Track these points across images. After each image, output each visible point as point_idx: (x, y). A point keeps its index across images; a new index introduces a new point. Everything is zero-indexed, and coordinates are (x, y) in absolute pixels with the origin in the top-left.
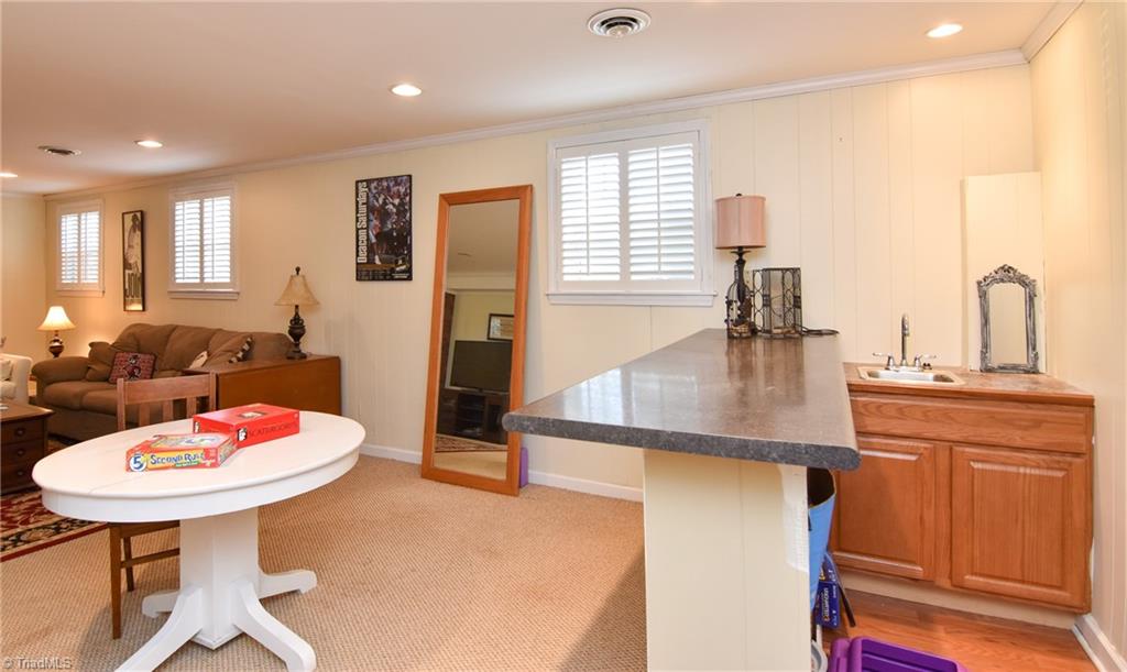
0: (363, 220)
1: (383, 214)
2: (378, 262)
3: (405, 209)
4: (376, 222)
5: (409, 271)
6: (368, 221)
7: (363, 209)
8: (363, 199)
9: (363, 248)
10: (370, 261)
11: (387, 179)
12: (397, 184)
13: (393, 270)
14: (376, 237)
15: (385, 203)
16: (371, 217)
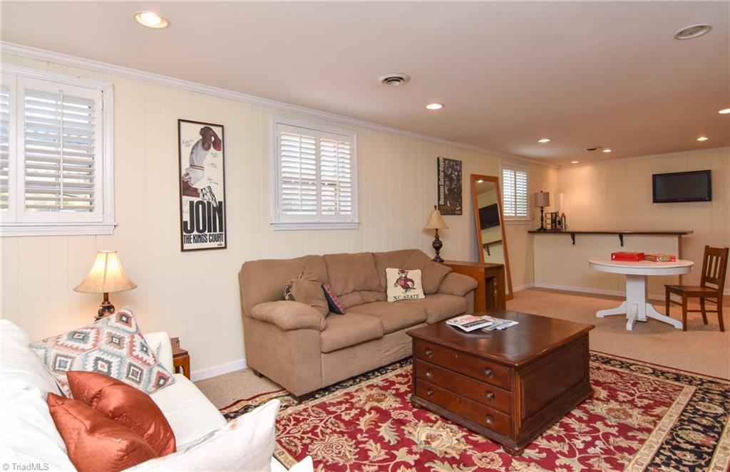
0: (442, 180)
1: (451, 180)
2: (449, 205)
3: (459, 178)
4: (447, 183)
5: (461, 210)
6: (444, 182)
7: (442, 174)
8: (441, 169)
9: (442, 196)
10: (445, 204)
11: (452, 160)
12: (456, 165)
13: (455, 209)
14: (448, 190)
15: (451, 173)
16: (446, 180)
